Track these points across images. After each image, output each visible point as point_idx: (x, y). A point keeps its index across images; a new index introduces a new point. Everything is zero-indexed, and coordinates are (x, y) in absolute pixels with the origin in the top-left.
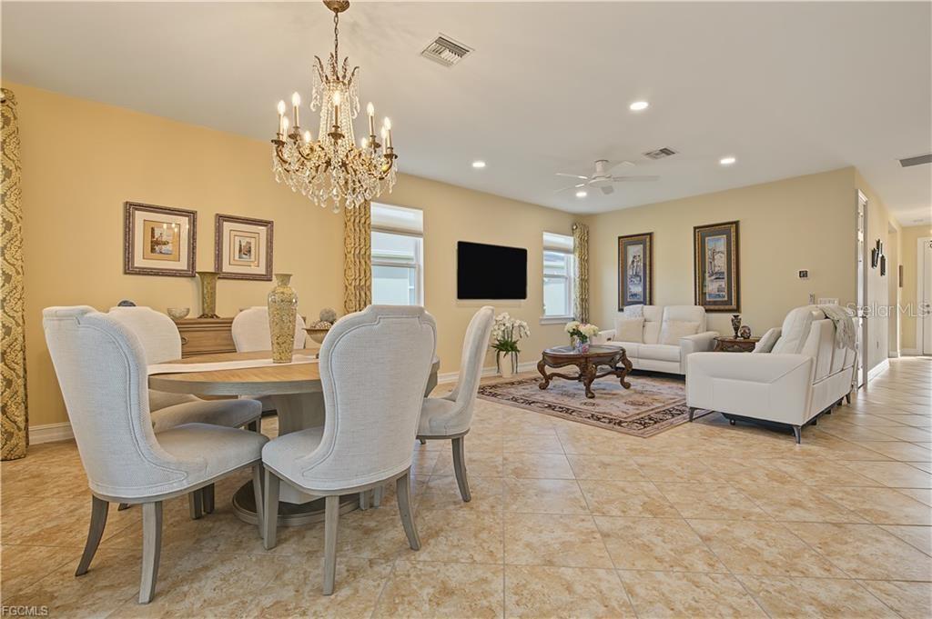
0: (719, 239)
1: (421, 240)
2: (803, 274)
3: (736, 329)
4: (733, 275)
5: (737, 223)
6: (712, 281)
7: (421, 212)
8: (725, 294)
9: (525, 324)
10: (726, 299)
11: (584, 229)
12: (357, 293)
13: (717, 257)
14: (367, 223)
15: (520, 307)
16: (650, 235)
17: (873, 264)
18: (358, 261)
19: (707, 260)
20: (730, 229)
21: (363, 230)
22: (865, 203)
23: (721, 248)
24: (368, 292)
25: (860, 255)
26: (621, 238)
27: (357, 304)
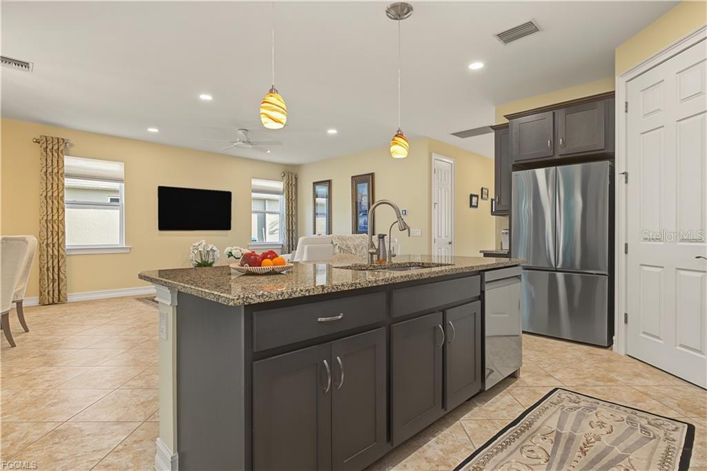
0: (363, 186)
1: (123, 185)
5: (372, 174)
6: (361, 216)
7: (123, 164)
8: (368, 226)
9: (215, 248)
11: (291, 176)
12: (50, 226)
13: (363, 199)
14: (60, 173)
15: (227, 236)
16: (329, 182)
17: (471, 206)
18: (50, 202)
19: (359, 201)
20: (369, 179)
21: (56, 178)
22: (452, 162)
23: (366, 192)
24: (60, 225)
25: (434, 200)
26: (314, 183)
27: (50, 233)
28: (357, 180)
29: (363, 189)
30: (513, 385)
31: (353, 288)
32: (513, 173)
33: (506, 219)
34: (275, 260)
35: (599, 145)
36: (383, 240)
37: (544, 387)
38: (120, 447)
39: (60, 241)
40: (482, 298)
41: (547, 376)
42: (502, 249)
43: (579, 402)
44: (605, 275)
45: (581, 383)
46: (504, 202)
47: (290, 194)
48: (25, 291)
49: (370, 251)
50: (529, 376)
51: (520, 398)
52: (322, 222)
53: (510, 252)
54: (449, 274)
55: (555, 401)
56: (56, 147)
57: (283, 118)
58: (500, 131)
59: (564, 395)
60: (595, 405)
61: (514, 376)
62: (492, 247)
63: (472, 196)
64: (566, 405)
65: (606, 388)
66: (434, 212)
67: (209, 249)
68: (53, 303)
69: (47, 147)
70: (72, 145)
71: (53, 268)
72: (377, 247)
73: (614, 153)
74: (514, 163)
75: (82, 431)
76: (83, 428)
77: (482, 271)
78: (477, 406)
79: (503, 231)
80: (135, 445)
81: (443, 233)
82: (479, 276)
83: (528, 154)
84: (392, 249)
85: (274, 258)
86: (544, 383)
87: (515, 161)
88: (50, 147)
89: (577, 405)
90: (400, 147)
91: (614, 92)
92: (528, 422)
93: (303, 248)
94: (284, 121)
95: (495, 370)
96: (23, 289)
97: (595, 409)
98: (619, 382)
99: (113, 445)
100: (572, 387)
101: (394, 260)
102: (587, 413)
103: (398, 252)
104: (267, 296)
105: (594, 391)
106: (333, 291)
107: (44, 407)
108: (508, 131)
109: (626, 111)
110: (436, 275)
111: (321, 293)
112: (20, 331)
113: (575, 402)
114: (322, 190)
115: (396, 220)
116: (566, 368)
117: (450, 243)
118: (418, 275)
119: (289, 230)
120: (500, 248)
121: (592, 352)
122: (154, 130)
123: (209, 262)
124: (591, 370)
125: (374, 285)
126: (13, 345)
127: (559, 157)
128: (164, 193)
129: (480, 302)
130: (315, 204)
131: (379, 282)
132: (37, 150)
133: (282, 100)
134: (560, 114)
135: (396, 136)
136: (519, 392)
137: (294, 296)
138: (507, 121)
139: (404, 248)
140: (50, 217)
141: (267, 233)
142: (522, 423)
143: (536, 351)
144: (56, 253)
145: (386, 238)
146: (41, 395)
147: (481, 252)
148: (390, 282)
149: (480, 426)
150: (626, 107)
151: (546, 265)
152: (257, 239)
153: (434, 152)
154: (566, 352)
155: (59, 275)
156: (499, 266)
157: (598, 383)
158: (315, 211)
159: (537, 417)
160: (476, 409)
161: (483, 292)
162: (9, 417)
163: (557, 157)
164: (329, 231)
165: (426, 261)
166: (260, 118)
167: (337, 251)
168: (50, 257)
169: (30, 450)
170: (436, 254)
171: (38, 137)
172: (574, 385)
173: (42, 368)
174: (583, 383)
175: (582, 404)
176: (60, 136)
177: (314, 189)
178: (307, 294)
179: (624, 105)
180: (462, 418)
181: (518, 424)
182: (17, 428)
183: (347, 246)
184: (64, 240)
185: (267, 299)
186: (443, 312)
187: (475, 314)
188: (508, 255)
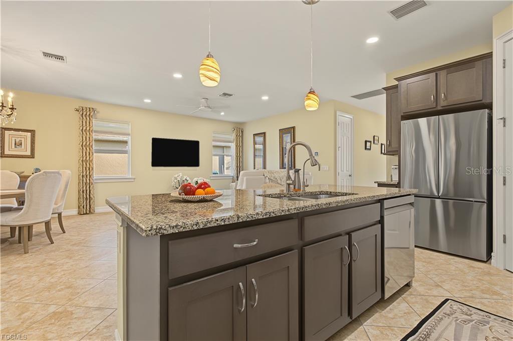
0: (288, 136)
1: (130, 137)
2: (316, 154)
4: (293, 154)
5: (294, 128)
6: (286, 157)
7: (130, 124)
9: (188, 179)
10: (291, 166)
11: (239, 130)
12: (84, 164)
13: (287, 145)
14: (91, 130)
15: (196, 170)
16: (264, 133)
17: (366, 148)
18: (84, 148)
19: (284, 146)
20: (292, 130)
21: (88, 133)
22: (352, 117)
23: (289, 140)
24: (91, 163)
25: (339, 144)
26: (254, 135)
27: (84, 169)
28: (283, 132)
29: (287, 138)
30: (407, 293)
31: (268, 216)
32: (402, 122)
33: (396, 158)
34: (206, 190)
35: (477, 96)
36: (298, 174)
37: (435, 296)
38: (94, 331)
39: (91, 173)
40: (381, 222)
41: (436, 286)
42: (392, 180)
43: (471, 315)
44: (484, 202)
45: (468, 295)
46: (394, 145)
47: (238, 142)
48: (63, 206)
49: (288, 182)
50: (421, 285)
51: (415, 306)
52: (259, 161)
53: (399, 183)
54: (354, 202)
55: (448, 312)
56: (88, 114)
57: (217, 77)
58: (391, 90)
59: (456, 306)
60: (487, 319)
61: (408, 285)
62: (384, 179)
63: (366, 142)
64: (459, 317)
65: (493, 301)
66: (339, 153)
67: (184, 179)
68: (86, 214)
69: (83, 114)
70: (98, 112)
71: (86, 191)
72: (293, 179)
73: (492, 102)
74: (402, 114)
75: (72, 314)
76: (73, 312)
77: (381, 199)
78: (377, 312)
79: (393, 167)
80: (105, 330)
81: (345, 169)
82: (379, 204)
83: (414, 107)
84: (305, 181)
85: (206, 188)
86: (435, 292)
87: (404, 113)
88: (85, 113)
89: (469, 317)
90: (313, 101)
91: (492, 52)
92: (425, 333)
93: (243, 179)
94: (218, 80)
95: (391, 278)
96: (62, 205)
97: (488, 323)
98: (504, 296)
99: (90, 328)
100: (461, 298)
101: (308, 190)
102: (481, 327)
103: (311, 182)
104: (181, 227)
105: (482, 303)
106: (248, 220)
107: (54, 291)
108: (398, 90)
109: (504, 67)
110: (343, 204)
111: (236, 222)
112: (59, 232)
113: (467, 314)
114: (260, 139)
115: (309, 157)
116: (452, 279)
117: (350, 176)
118: (327, 204)
119: (237, 167)
120: (390, 179)
121: (473, 265)
122: (147, 101)
124: (475, 282)
125: (287, 213)
126: (52, 243)
127: (441, 108)
128: (156, 142)
129: (380, 225)
130: (255, 149)
131: (291, 211)
132: (77, 115)
133: (216, 63)
134: (443, 74)
135: (309, 93)
136: (414, 300)
137: (209, 225)
138: (396, 83)
139: (315, 179)
140: (84, 158)
141: (225, 169)
142: (420, 333)
143: (424, 262)
144: (88, 181)
145: (301, 172)
146: (56, 282)
147: (375, 182)
148: (301, 210)
149: (382, 333)
150: (504, 63)
151: (428, 194)
152: (218, 172)
153: (339, 111)
154: (450, 264)
155: (90, 195)
156: (396, 196)
157: (485, 296)
158: (254, 154)
159: (434, 327)
160: (376, 315)
161: (382, 217)
162: (29, 299)
163: (439, 108)
164: (265, 168)
165: (332, 190)
166: (200, 78)
167: (267, 181)
168: (84, 184)
169: (32, 328)
170: (340, 184)
171: (77, 108)
172: (462, 296)
173: (64, 260)
174: (470, 295)
175: (474, 317)
176: (91, 106)
177: (254, 138)
178: (223, 224)
179: (502, 62)
180: (365, 324)
181: (417, 334)
182: (31, 309)
183: (274, 178)
184: (93, 173)
185: (181, 230)
186: (349, 234)
187: (376, 235)
188: (398, 185)
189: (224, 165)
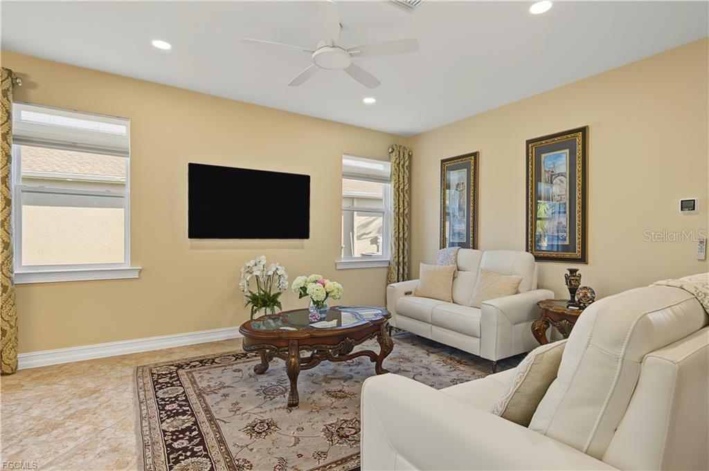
0: (559, 156)
2: (688, 205)
3: (573, 291)
4: (578, 208)
5: (584, 130)
7: (129, 123)
8: (566, 235)
9: (280, 272)
10: (567, 243)
11: (403, 153)
15: (302, 247)
16: (475, 156)
20: (573, 140)
23: (563, 168)
47: (401, 181)
119: (398, 238)
123: (272, 294)
128: (199, 174)
189: (353, 232)
